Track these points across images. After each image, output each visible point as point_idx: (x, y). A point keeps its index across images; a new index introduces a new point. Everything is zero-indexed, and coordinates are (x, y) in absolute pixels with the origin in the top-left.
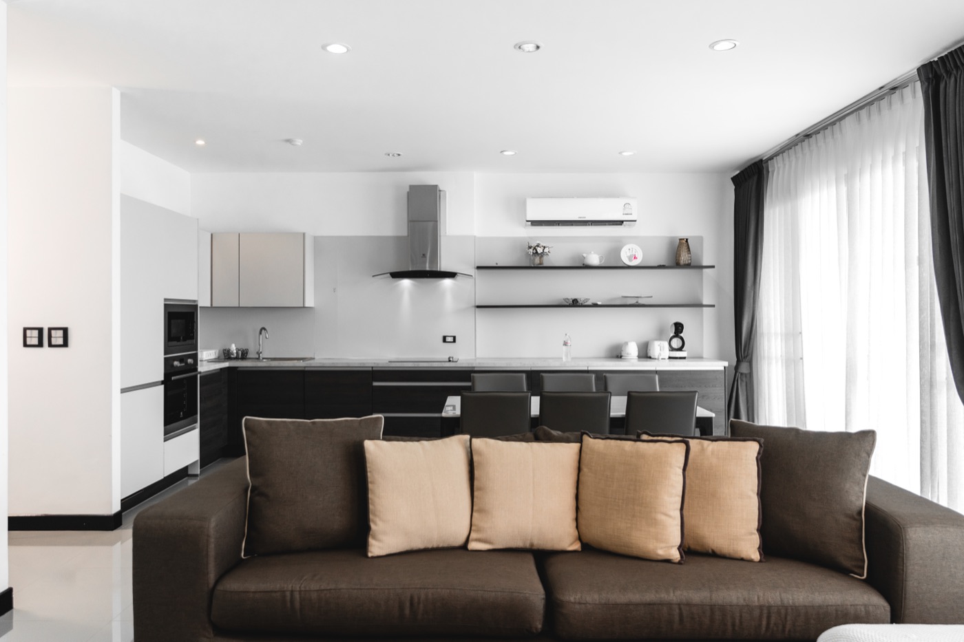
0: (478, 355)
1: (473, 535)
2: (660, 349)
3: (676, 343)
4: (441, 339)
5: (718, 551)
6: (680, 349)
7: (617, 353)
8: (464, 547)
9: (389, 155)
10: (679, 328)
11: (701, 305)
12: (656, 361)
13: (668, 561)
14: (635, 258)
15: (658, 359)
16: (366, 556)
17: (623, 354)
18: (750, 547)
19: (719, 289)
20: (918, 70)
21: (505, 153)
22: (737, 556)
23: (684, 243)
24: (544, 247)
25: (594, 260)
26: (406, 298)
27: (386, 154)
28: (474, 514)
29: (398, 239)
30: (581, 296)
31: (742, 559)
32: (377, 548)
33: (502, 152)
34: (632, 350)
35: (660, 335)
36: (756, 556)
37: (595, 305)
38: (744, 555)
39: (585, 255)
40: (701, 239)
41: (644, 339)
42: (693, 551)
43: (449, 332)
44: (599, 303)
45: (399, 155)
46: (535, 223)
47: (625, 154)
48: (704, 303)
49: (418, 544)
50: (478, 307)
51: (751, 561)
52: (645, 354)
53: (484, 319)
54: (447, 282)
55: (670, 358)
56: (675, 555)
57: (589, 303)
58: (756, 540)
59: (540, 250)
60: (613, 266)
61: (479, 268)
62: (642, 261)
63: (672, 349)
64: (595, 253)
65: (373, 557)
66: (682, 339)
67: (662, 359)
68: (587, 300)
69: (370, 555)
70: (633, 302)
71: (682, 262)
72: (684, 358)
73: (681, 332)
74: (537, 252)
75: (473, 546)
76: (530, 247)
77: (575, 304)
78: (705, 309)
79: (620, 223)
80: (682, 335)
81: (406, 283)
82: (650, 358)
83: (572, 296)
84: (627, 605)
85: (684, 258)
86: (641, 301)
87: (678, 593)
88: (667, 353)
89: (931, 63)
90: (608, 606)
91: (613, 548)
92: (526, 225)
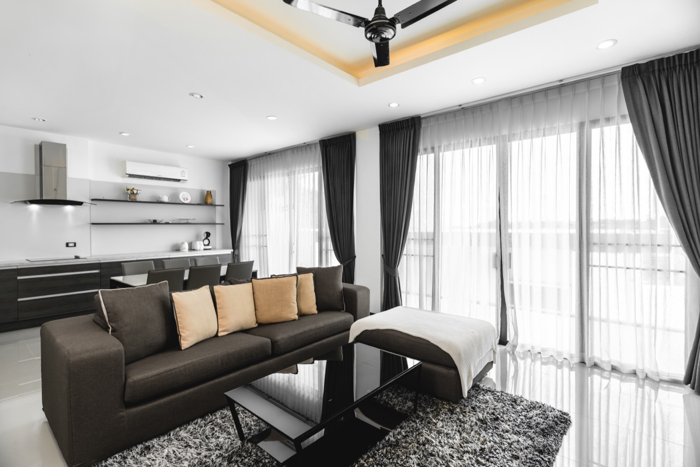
0: (93, 254)
1: (220, 330)
2: (200, 245)
3: (206, 242)
4: (65, 245)
5: (305, 313)
6: (208, 245)
7: (177, 249)
8: (216, 336)
9: (35, 119)
10: (208, 234)
11: (215, 224)
12: (199, 251)
13: (294, 320)
14: (187, 199)
15: (200, 250)
16: (181, 350)
17: (180, 248)
18: (314, 310)
19: (223, 216)
20: (320, 141)
21: (123, 134)
22: (311, 313)
23: (209, 193)
24: (138, 190)
25: (166, 199)
26: (34, 217)
27: (32, 118)
28: (219, 320)
29: (27, 176)
30: (159, 219)
31: (313, 314)
32: (185, 344)
33: (120, 133)
34: (186, 246)
35: (198, 238)
36: (316, 312)
37: (167, 223)
38: (313, 313)
39: (160, 196)
40: (215, 191)
41: (190, 240)
42: (301, 315)
43: (71, 240)
44: (170, 222)
45: (44, 120)
46: (131, 176)
47: (189, 146)
48: (217, 222)
49: (201, 338)
50: (92, 224)
51: (315, 314)
52: (191, 249)
53: (98, 232)
54: (69, 208)
55: (204, 249)
56: (297, 317)
57: (163, 222)
58: (315, 307)
59: (135, 192)
60: (175, 202)
61: (92, 200)
62: (191, 201)
63: (205, 245)
64: (166, 195)
65: (184, 350)
66: (209, 240)
67: (201, 250)
68: (162, 220)
69: (183, 349)
70: (185, 222)
71: (209, 203)
72: (210, 249)
73: (209, 236)
74: (133, 193)
75: (220, 334)
76: (128, 190)
77: (155, 222)
78: (217, 225)
79: (179, 180)
80: (209, 238)
81: (35, 208)
82: (194, 250)
83: (153, 218)
84: (295, 335)
85: (209, 201)
86: (189, 222)
87: (308, 327)
88: (203, 247)
89: (324, 140)
90: (291, 337)
91: (273, 321)
92: (125, 177)
